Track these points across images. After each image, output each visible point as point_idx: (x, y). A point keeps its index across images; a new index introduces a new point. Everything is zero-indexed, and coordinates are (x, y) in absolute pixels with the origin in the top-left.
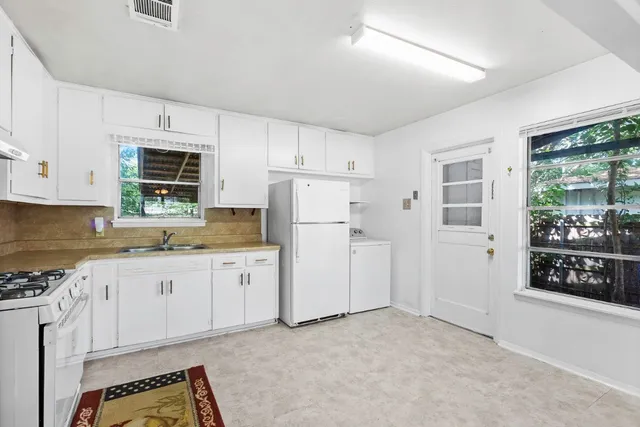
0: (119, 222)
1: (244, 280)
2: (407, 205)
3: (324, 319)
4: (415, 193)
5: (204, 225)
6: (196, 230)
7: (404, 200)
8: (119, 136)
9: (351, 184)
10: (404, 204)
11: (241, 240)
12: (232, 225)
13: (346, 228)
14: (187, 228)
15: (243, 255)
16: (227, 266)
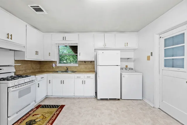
0: (58, 65)
1: (84, 82)
2: (149, 58)
3: (110, 99)
4: (152, 53)
5: (78, 66)
6: (76, 67)
7: (147, 56)
8: (59, 44)
9: (121, 52)
10: (148, 58)
11: (88, 70)
12: (86, 66)
13: (119, 67)
14: (74, 67)
15: (84, 75)
16: (78, 78)
